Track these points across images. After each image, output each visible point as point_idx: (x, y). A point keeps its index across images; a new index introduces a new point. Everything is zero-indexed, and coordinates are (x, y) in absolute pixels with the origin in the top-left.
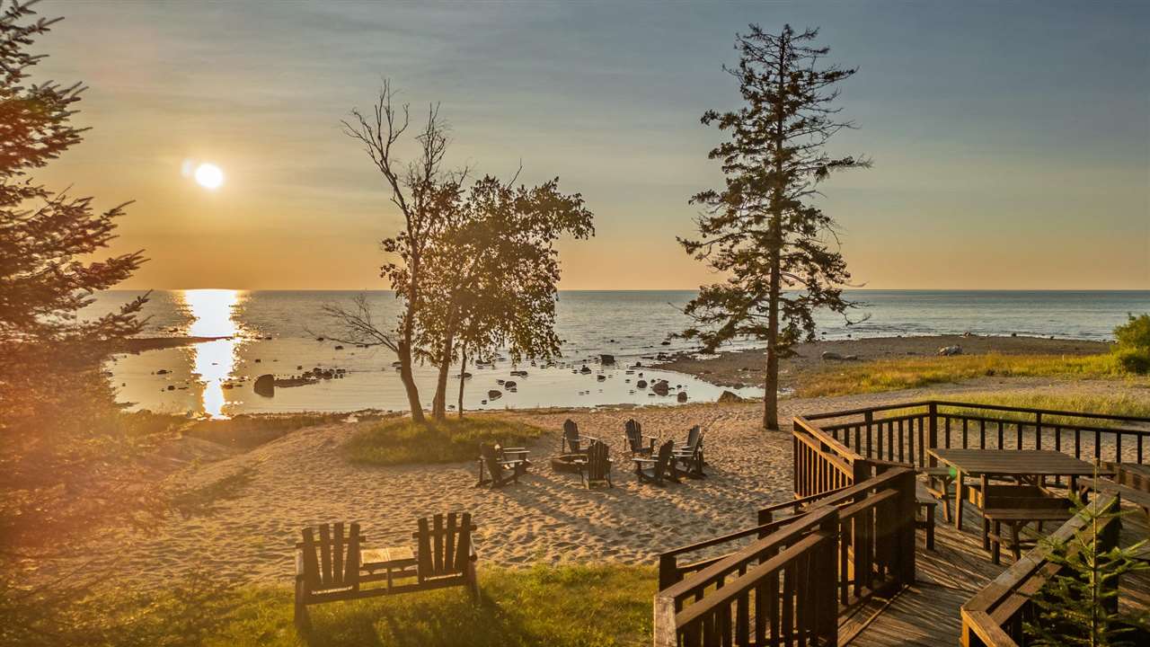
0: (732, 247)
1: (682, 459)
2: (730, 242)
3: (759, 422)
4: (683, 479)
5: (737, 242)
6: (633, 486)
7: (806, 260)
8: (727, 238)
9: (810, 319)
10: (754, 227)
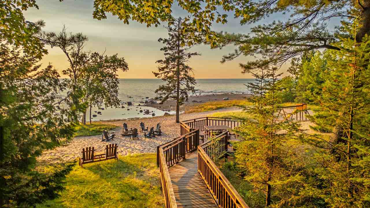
0: (167, 75)
1: (155, 131)
2: (167, 73)
3: (175, 121)
4: (156, 136)
5: (168, 73)
6: (144, 139)
7: (186, 79)
8: (166, 72)
9: (187, 95)
10: (173, 70)
